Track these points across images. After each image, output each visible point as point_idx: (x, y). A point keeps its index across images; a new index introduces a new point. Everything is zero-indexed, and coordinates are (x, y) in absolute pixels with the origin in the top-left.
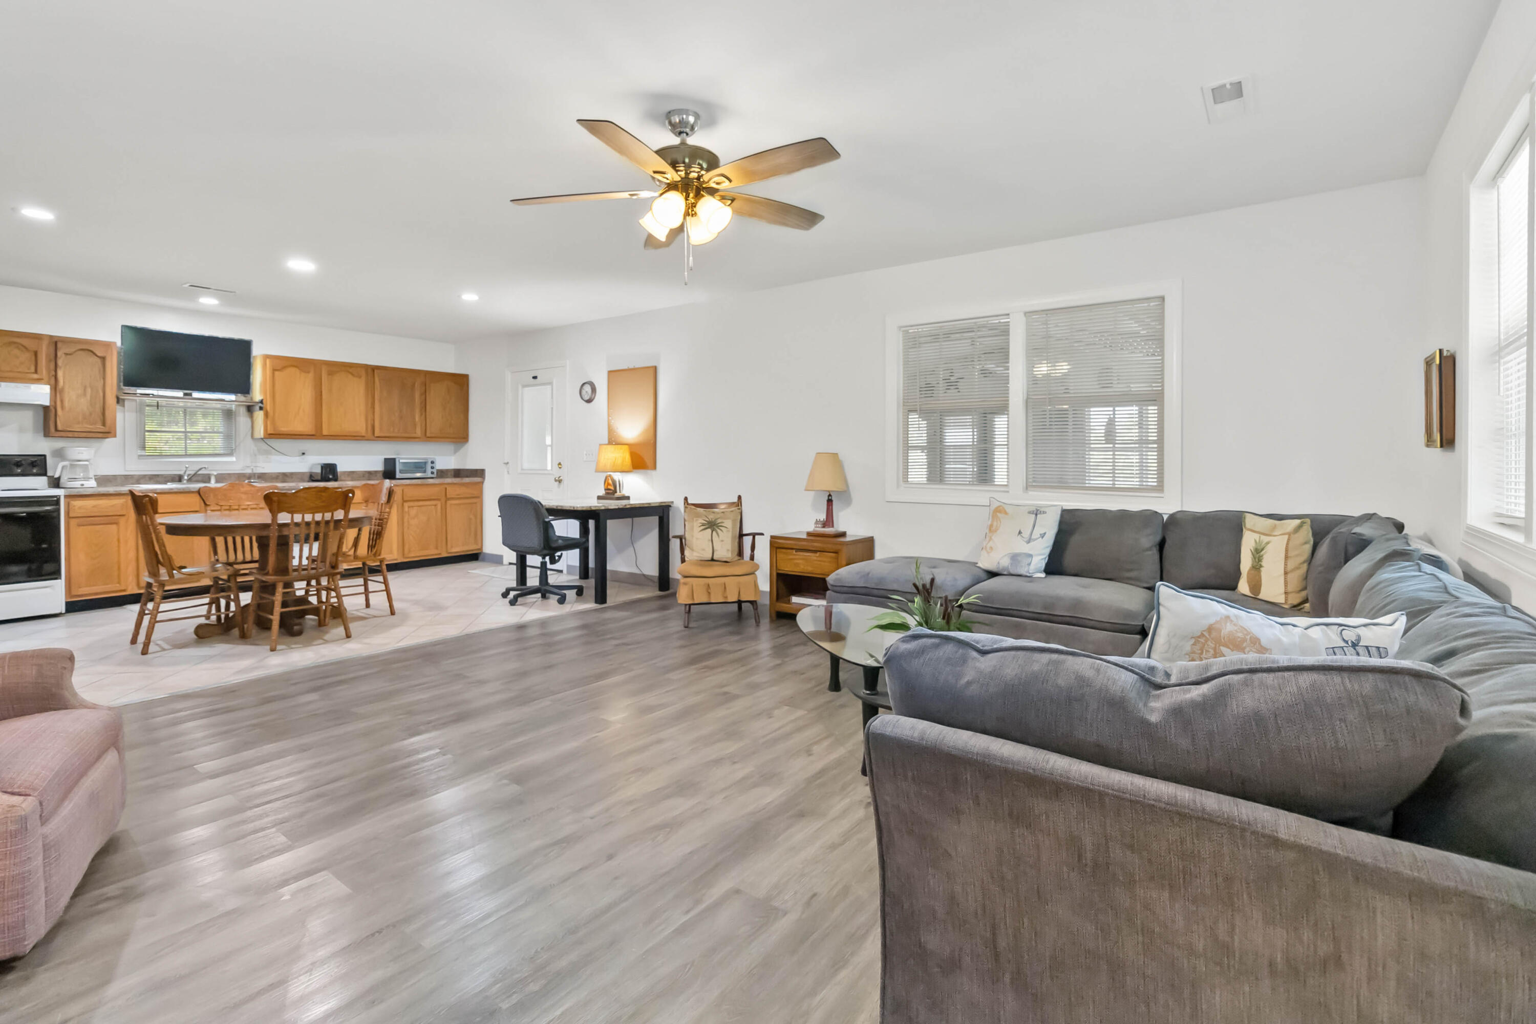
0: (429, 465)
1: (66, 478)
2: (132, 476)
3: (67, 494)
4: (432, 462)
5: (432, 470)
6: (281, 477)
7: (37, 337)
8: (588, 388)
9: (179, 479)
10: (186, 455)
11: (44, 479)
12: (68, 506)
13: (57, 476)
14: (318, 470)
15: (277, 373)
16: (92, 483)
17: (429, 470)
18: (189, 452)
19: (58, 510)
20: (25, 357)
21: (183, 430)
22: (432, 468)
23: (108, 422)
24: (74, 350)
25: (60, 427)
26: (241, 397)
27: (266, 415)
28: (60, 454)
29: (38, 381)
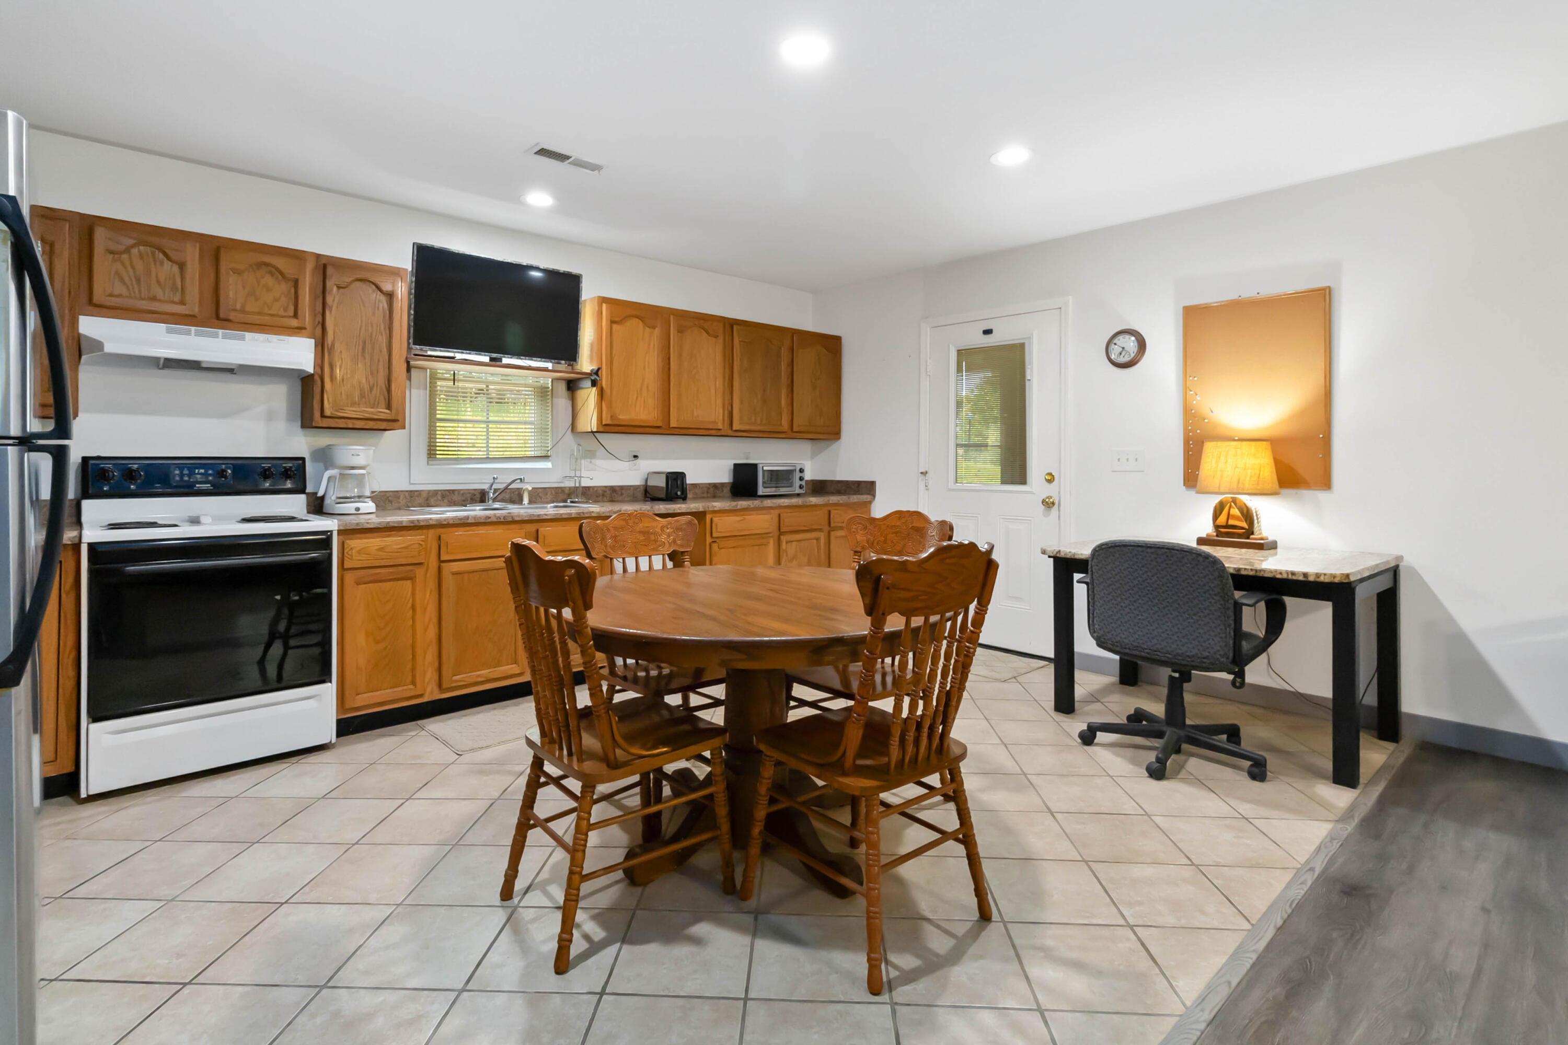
0: (798, 475)
1: (333, 498)
2: (419, 493)
3: (342, 528)
4: (801, 471)
5: (801, 483)
6: (608, 492)
7: (297, 256)
8: (1130, 344)
9: (481, 497)
10: (488, 459)
11: (303, 497)
12: (342, 546)
13: (320, 494)
14: (661, 482)
15: (615, 326)
16: (369, 506)
17: (797, 483)
18: (492, 455)
19: (330, 555)
20: (281, 289)
21: (485, 419)
22: (801, 479)
23: (394, 405)
24: (349, 280)
25: (328, 412)
26: (563, 365)
27: (601, 394)
28: (324, 456)
29: (298, 331)
